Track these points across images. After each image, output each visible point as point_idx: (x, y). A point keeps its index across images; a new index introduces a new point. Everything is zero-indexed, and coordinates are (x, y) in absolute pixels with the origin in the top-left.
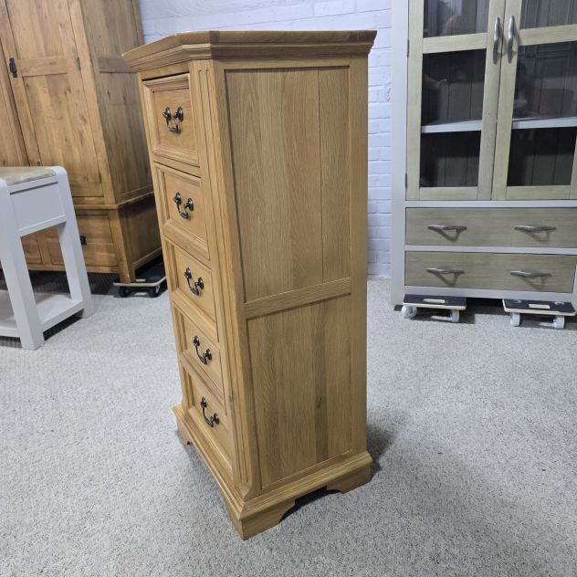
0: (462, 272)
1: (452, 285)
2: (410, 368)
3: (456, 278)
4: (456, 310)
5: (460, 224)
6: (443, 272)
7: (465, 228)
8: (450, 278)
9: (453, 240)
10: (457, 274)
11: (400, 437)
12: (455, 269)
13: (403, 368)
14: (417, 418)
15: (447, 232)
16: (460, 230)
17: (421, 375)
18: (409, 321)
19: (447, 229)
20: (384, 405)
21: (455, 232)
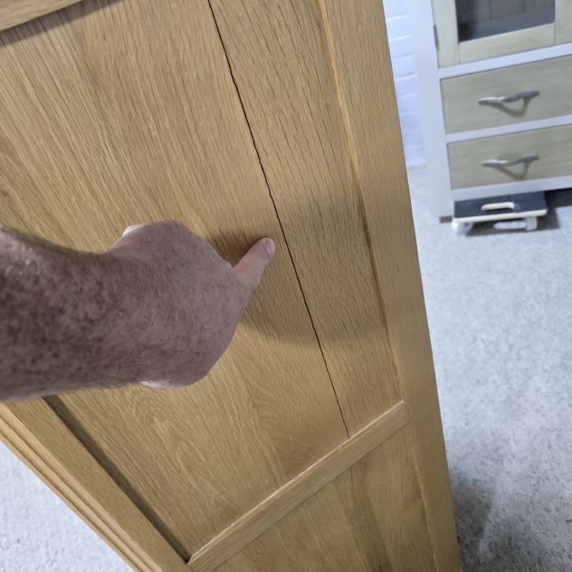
0: (535, 158)
1: (521, 177)
2: (484, 336)
3: (526, 167)
4: (531, 217)
5: (528, 88)
6: (507, 165)
7: (536, 94)
8: (518, 169)
9: (519, 115)
10: (528, 161)
11: (500, 490)
12: (525, 155)
13: (475, 339)
14: (516, 443)
15: (510, 106)
16: (527, 98)
17: (504, 348)
18: (464, 239)
19: (509, 100)
20: (462, 424)
21: (521, 102)
